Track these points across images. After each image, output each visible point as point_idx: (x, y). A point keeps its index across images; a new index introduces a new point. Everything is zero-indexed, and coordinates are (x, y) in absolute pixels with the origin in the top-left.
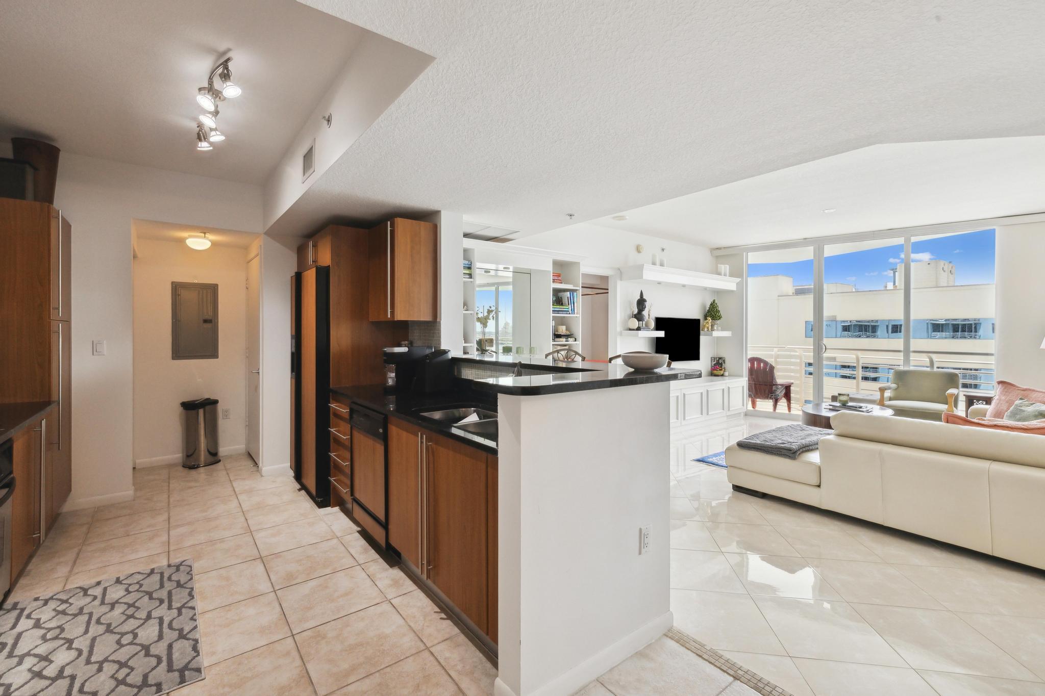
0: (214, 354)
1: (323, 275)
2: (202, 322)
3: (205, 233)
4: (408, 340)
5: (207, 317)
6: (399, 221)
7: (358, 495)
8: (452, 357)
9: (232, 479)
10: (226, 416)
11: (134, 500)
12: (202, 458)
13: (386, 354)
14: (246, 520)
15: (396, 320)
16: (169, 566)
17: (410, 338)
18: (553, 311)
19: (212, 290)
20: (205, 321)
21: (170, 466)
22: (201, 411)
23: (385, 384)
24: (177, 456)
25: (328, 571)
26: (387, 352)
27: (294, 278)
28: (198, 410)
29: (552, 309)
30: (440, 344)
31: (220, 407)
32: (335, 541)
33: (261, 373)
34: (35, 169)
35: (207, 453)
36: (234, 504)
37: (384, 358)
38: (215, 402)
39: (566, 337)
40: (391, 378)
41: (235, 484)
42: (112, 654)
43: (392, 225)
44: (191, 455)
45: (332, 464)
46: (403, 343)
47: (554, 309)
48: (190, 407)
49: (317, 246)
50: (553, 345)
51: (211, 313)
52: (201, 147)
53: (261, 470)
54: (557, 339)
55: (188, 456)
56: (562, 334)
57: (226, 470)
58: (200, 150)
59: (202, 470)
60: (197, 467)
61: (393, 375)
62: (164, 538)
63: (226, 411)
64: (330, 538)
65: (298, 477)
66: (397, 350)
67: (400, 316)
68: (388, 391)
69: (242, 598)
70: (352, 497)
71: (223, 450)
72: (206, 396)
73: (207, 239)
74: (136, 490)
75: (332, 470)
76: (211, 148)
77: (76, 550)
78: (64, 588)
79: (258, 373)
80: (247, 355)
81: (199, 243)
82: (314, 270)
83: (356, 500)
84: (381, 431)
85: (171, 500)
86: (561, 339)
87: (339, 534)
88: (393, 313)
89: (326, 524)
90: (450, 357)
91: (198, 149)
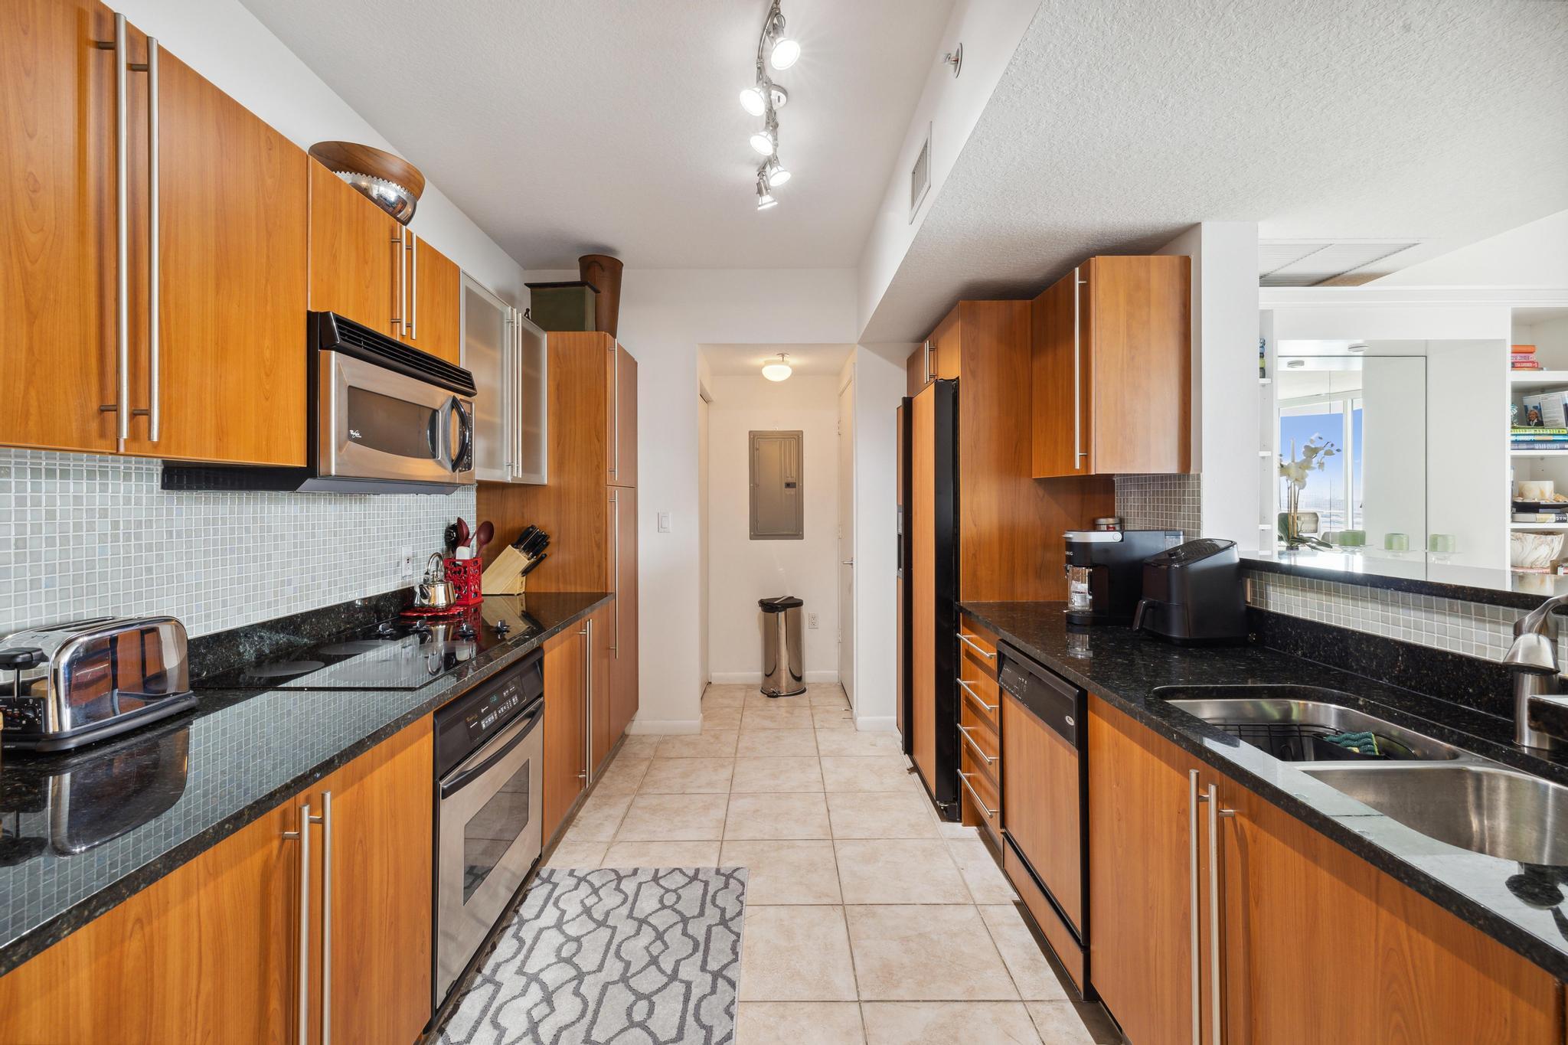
0: (798, 534)
1: (948, 394)
2: (784, 485)
3: (783, 355)
4: (1113, 516)
5: (790, 480)
6: (1101, 264)
7: (1014, 831)
8: (1242, 560)
9: (816, 727)
10: (814, 625)
11: (701, 734)
12: (784, 683)
13: (1070, 545)
14: (828, 811)
15: (1093, 473)
16: (718, 872)
17: (1118, 512)
18: (1513, 442)
19: (796, 439)
20: (788, 485)
21: (749, 687)
22: (782, 615)
23: (1065, 605)
24: (756, 675)
25: (957, 992)
26: (1074, 541)
27: (901, 410)
28: (778, 614)
29: (1509, 438)
30: (1198, 526)
31: (806, 610)
32: (970, 912)
33: (855, 565)
34: (597, 291)
35: (789, 675)
36: (814, 774)
37: (1068, 553)
38: (798, 604)
39: (1558, 511)
40: (1079, 595)
41: (821, 736)
42: (617, 1035)
43: (1085, 275)
44: (771, 674)
45: (964, 746)
46: (1102, 521)
47: (1514, 438)
48: (769, 607)
49: (937, 348)
50: (1514, 530)
51: (794, 474)
52: (762, 205)
53: (856, 719)
54: (1521, 516)
55: (767, 676)
56: (1543, 502)
57: (811, 707)
58: (764, 210)
59: (782, 701)
60: (777, 696)
61: (1084, 587)
62: (720, 814)
63: (814, 618)
64: (961, 901)
65: (909, 747)
66: (1095, 537)
67: (1101, 466)
68: (1073, 623)
69: (806, 995)
70: (1003, 830)
71: (810, 674)
72: (790, 595)
73: (787, 364)
74: (705, 718)
75: (964, 758)
76: (776, 203)
77: (628, 800)
78: (601, 865)
79: (852, 564)
80: (840, 534)
81: (777, 371)
82: (932, 388)
83: (1008, 837)
84: (1071, 721)
85: (740, 746)
86: (1539, 516)
87: (979, 897)
88: (1086, 459)
89: (955, 862)
90: (1237, 560)
91: (759, 208)
